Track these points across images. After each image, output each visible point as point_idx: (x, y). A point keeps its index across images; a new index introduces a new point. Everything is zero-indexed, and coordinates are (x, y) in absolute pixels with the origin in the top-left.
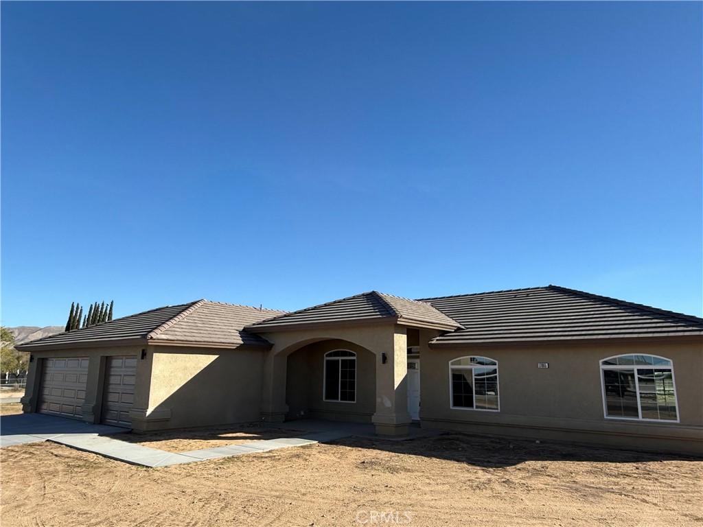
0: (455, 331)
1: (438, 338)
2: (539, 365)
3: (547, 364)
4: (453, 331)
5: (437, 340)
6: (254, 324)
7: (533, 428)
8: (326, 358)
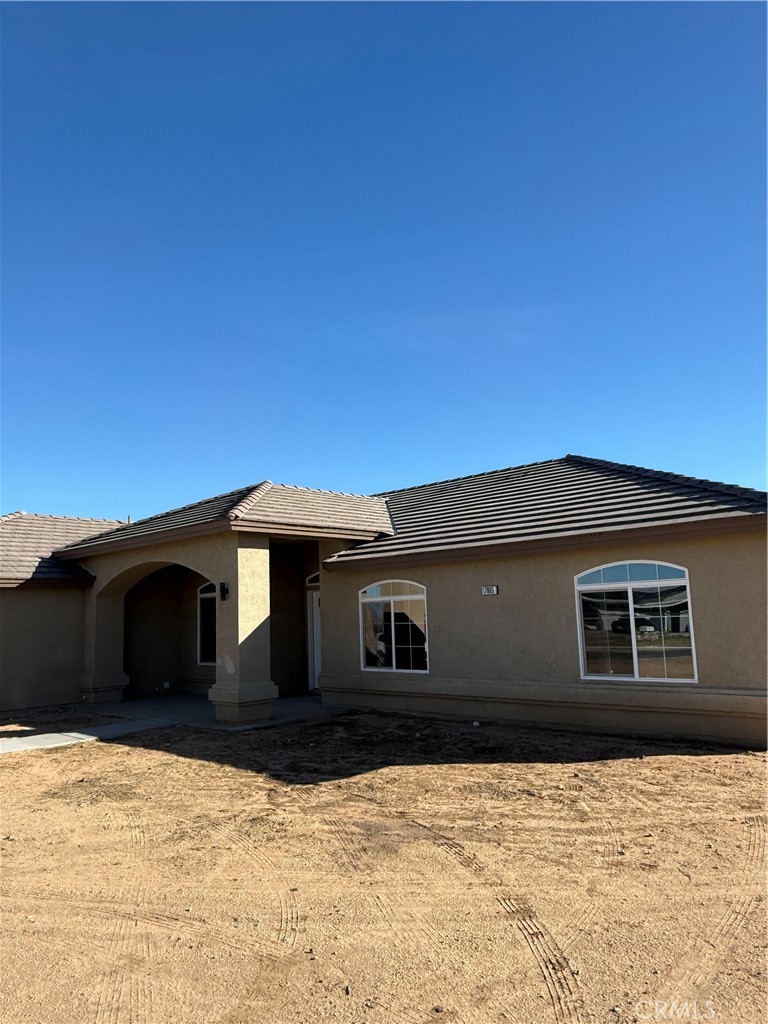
0: (376, 540)
1: (343, 553)
2: (484, 591)
3: (495, 588)
4: (372, 539)
5: (339, 556)
6: (67, 547)
7: (476, 699)
8: (200, 596)
